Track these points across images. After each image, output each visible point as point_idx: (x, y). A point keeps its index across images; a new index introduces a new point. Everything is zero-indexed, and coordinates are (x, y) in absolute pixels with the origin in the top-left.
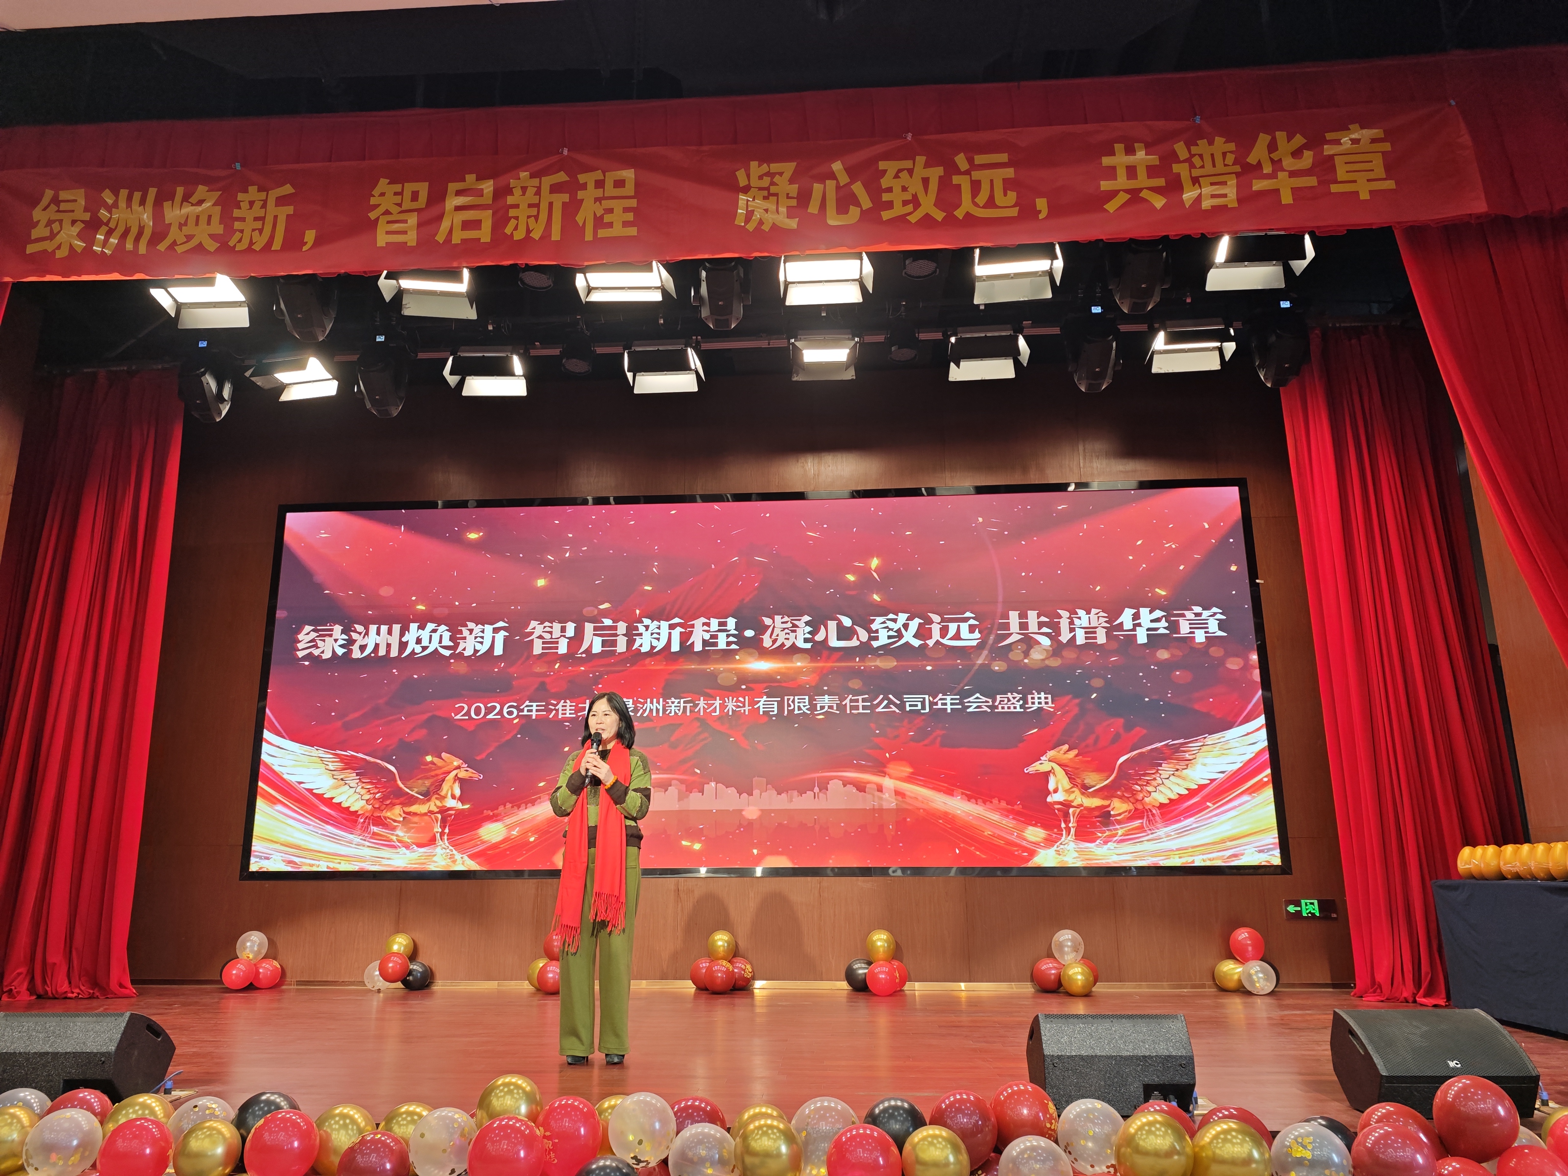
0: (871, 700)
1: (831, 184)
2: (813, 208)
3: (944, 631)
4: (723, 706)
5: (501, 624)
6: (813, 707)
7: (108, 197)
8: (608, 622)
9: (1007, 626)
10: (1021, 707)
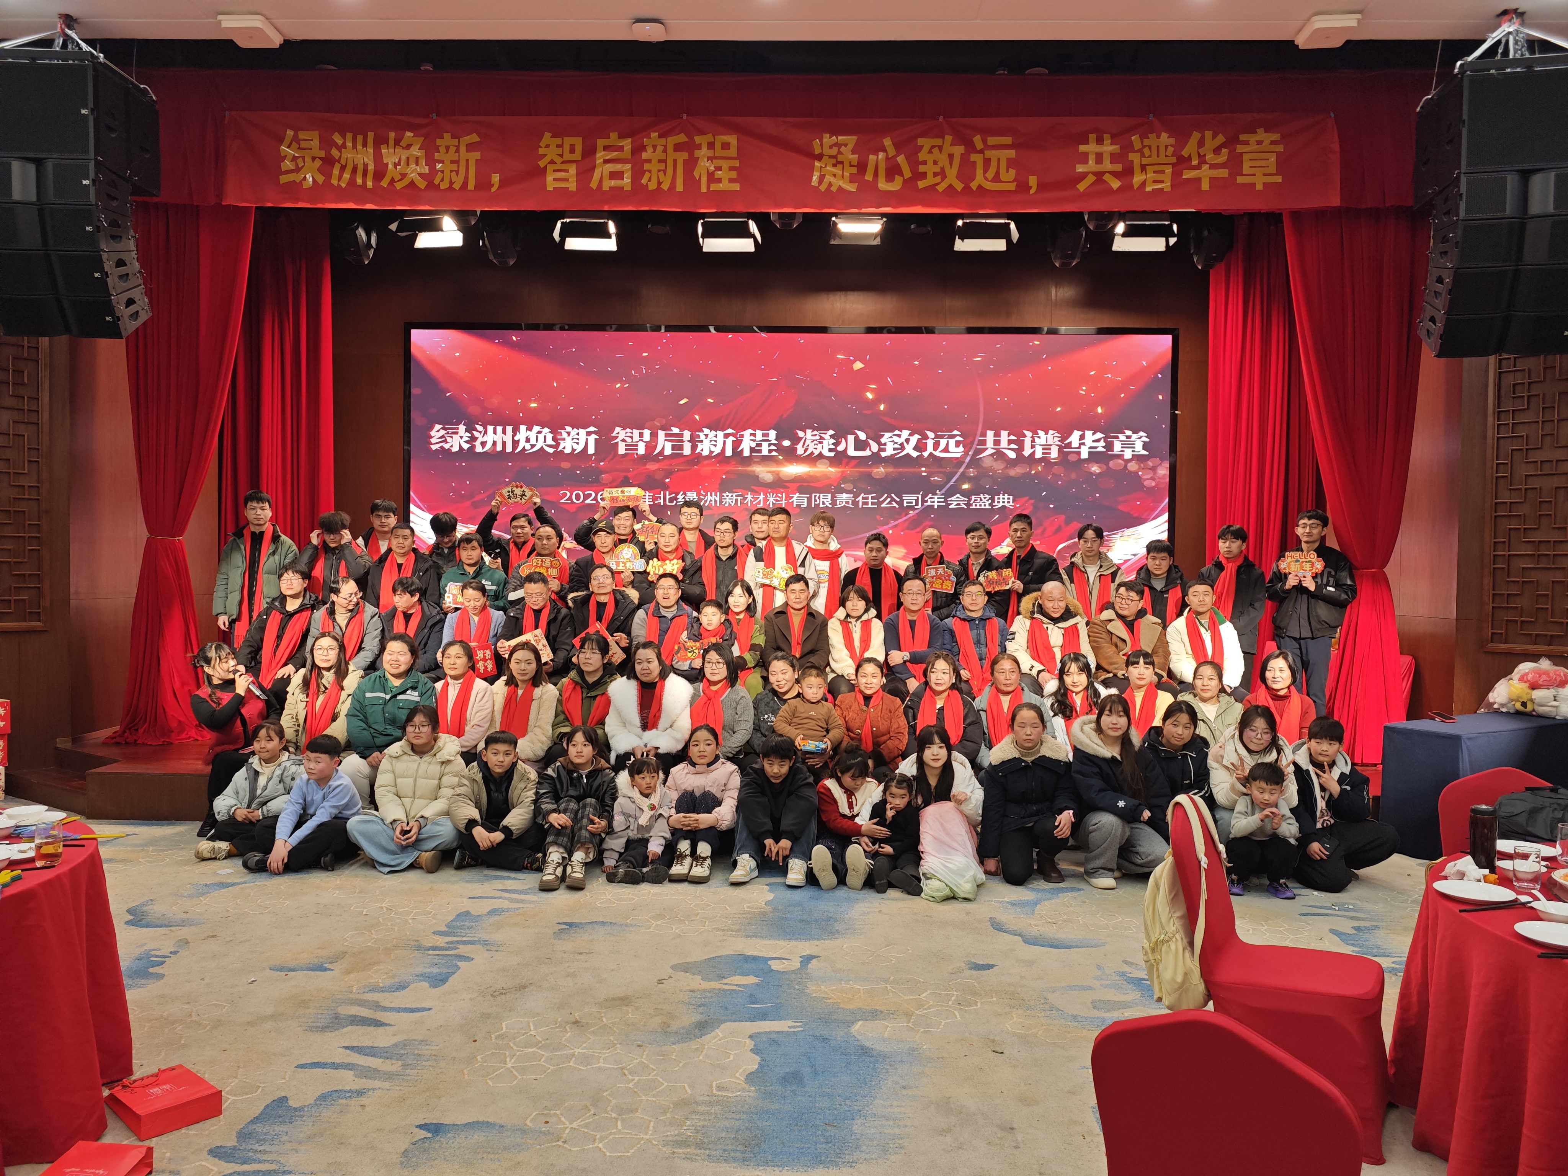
0: (878, 498)
1: (881, 155)
2: (869, 177)
3: (936, 445)
4: (766, 500)
5: (592, 429)
6: (834, 502)
7: (338, 139)
8: (676, 430)
9: (984, 443)
10: (990, 505)
